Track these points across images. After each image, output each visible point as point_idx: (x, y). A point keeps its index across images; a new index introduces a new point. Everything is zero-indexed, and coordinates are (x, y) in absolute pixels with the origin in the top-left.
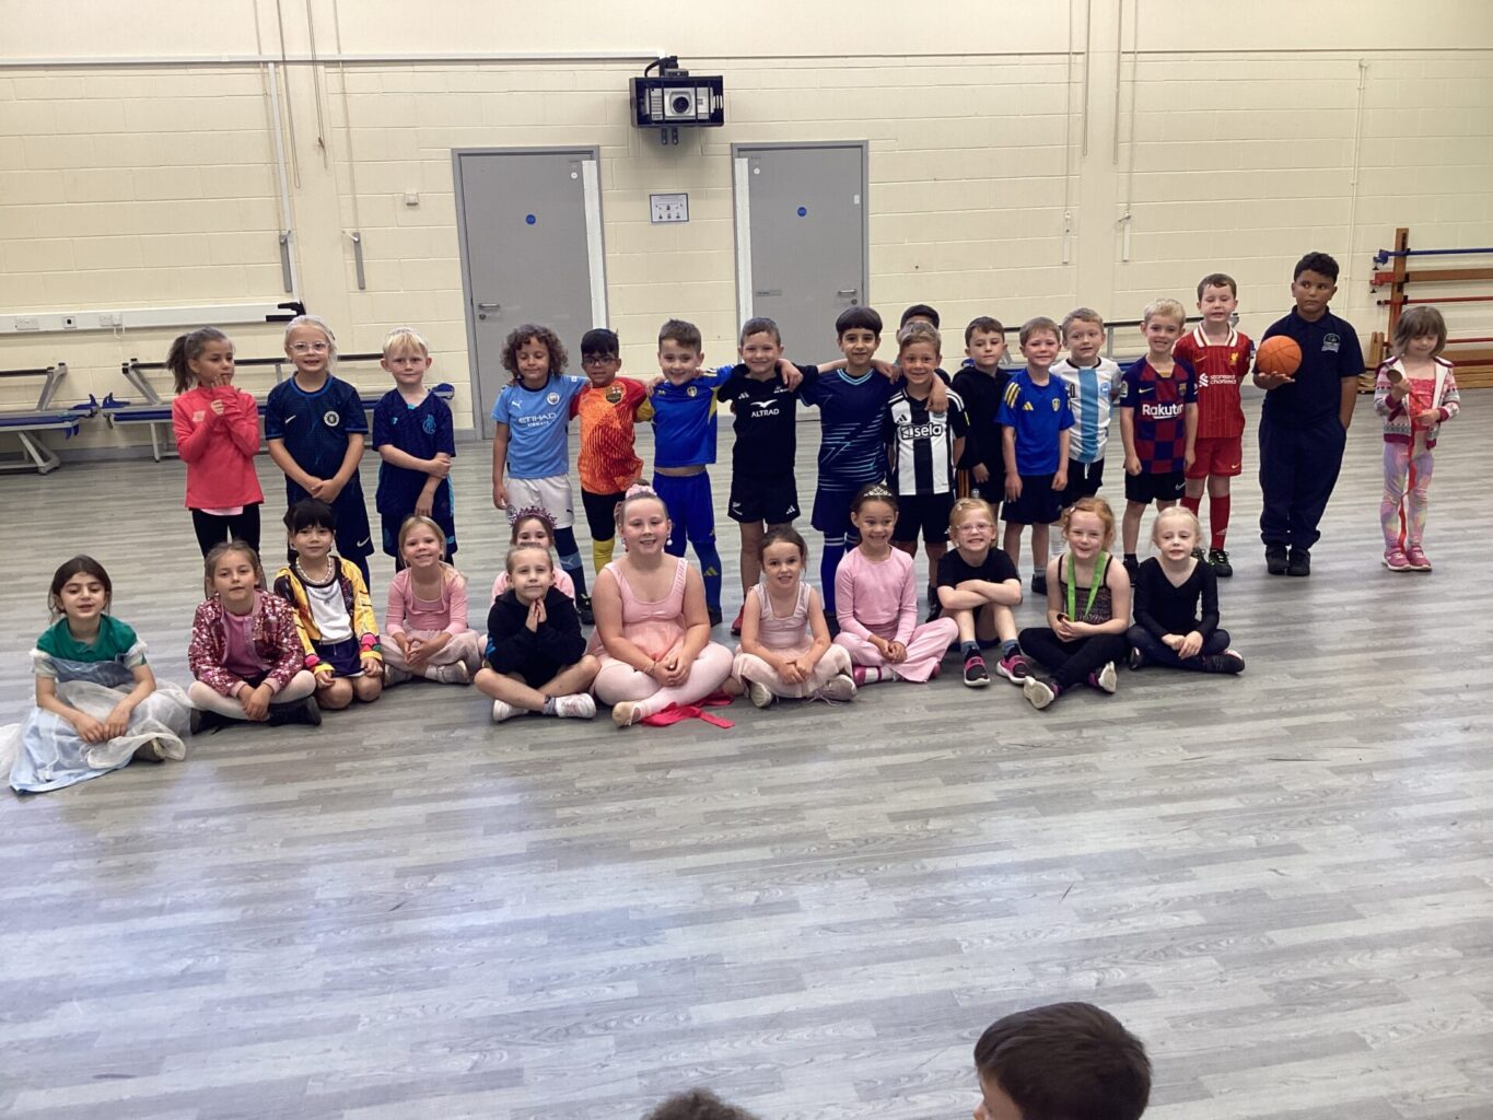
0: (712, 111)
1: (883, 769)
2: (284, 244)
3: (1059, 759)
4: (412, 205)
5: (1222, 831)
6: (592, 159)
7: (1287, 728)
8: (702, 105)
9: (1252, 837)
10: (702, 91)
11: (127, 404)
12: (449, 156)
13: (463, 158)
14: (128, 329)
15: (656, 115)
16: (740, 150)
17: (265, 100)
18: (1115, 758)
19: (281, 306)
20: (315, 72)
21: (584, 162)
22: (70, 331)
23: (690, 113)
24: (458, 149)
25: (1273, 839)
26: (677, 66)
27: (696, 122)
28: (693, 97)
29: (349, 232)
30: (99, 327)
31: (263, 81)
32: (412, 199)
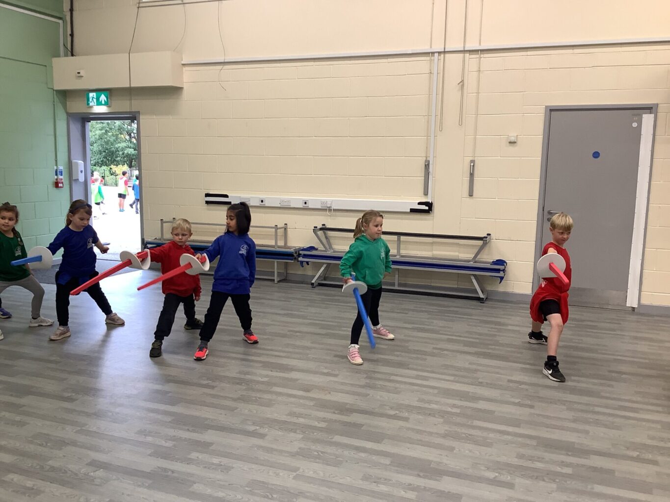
2: (427, 166)
4: (512, 143)
6: (651, 113)
12: (543, 111)
13: (552, 112)
14: (335, 210)
19: (420, 204)
20: (464, 57)
21: (644, 116)
22: (306, 208)
24: (550, 106)
29: (468, 159)
30: (320, 207)
31: (431, 64)
32: (513, 139)
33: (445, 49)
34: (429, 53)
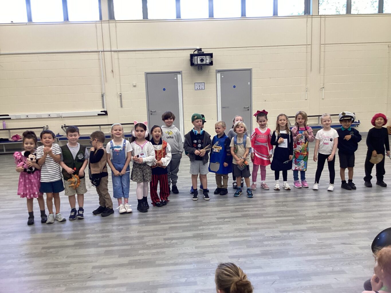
0: (210, 62)
1: (231, 242)
2: (103, 96)
3: (281, 241)
4: (135, 86)
5: (323, 266)
6: (180, 74)
7: (349, 234)
8: (207, 60)
9: (331, 268)
10: (208, 57)
11: (63, 136)
12: (144, 74)
13: (147, 74)
14: (63, 117)
15: (196, 63)
16: (218, 71)
17: (99, 61)
18: (297, 241)
19: (101, 112)
20: (111, 53)
21: (178, 75)
22: (49, 118)
23: (204, 62)
24: (146, 72)
25: (337, 269)
26: (201, 51)
27: (206, 65)
28: (205, 59)
29: (119, 93)
30: (57, 117)
31: (98, 56)
32: (135, 85)
33: (104, 50)
34: (97, 51)
